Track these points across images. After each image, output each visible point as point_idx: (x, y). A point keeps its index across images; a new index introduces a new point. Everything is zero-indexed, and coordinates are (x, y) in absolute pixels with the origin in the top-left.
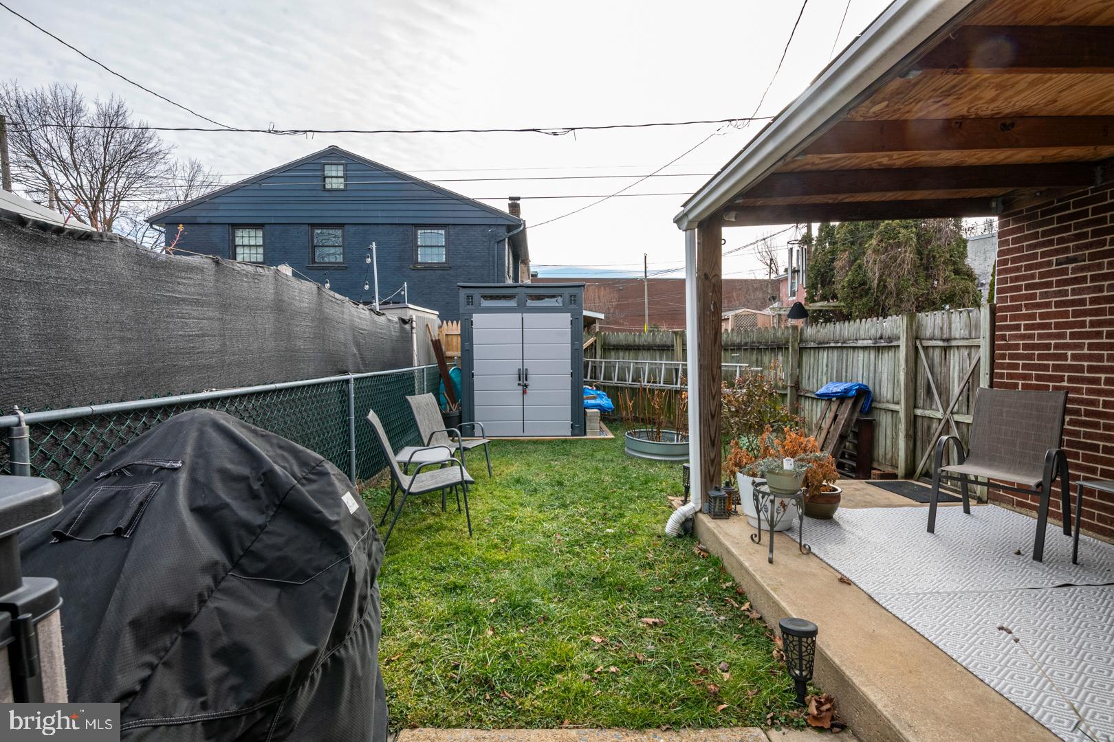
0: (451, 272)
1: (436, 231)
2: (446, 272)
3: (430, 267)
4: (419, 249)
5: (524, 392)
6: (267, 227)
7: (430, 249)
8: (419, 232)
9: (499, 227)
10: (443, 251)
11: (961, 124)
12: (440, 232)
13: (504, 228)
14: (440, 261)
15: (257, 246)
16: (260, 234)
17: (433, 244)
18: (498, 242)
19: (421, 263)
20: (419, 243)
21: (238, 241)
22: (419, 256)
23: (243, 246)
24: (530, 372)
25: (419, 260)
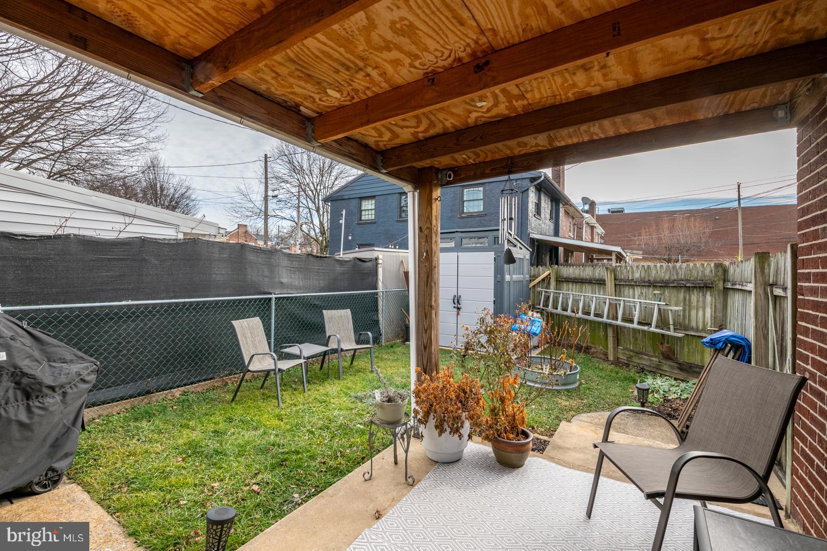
0: (486, 218)
1: (477, 189)
2: (482, 218)
3: (471, 216)
4: (465, 203)
5: (458, 314)
6: (377, 197)
7: (472, 202)
8: (465, 190)
9: (524, 180)
10: (481, 203)
11: (433, 79)
12: (480, 189)
13: (528, 180)
14: (480, 210)
15: (372, 210)
16: (373, 202)
17: (474, 199)
18: (523, 192)
19: (466, 213)
20: (465, 199)
21: (363, 208)
22: (465, 208)
23: (365, 210)
24: (462, 298)
25: (465, 211)
